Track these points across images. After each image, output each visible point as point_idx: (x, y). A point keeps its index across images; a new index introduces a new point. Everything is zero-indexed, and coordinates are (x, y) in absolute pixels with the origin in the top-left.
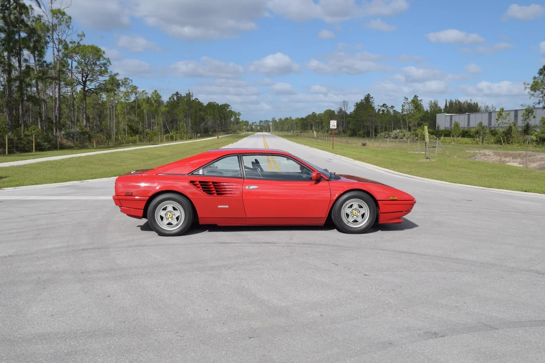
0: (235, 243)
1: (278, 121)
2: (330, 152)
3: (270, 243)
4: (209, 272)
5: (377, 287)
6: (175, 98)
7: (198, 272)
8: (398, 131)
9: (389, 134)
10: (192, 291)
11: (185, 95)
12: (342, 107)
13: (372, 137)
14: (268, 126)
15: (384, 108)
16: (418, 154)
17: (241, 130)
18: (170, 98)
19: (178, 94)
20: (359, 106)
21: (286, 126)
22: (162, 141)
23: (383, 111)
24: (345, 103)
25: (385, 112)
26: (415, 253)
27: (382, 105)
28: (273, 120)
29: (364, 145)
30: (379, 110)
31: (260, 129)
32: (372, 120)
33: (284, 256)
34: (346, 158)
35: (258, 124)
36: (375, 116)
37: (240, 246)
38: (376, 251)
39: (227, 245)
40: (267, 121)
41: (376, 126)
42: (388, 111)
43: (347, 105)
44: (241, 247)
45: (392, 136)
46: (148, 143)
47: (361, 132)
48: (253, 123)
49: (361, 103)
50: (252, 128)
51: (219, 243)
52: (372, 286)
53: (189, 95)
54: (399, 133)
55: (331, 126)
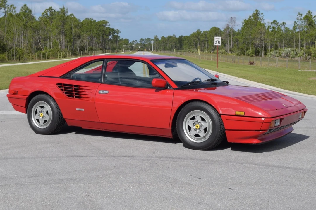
0: (91, 157)
1: (160, 39)
2: (213, 70)
3: (129, 157)
4: (55, 185)
5: (240, 201)
6: (49, 14)
7: (43, 185)
8: (290, 49)
9: (279, 53)
10: (31, 204)
11: (59, 10)
12: (229, 24)
13: (261, 56)
14: (150, 44)
15: (274, 25)
16: (309, 72)
17: (120, 49)
18: (43, 14)
19: (52, 10)
20: (248, 23)
21: (169, 46)
22: (33, 59)
23: (274, 28)
24: (233, 20)
25: (276, 29)
26: (289, 168)
27: (272, 21)
28: (155, 38)
29: (251, 63)
30: (269, 27)
31: (141, 48)
32: (261, 38)
33: (142, 169)
34: (229, 76)
35: (139, 43)
36: (264, 34)
37: (96, 159)
38: (246, 165)
39: (82, 158)
40: (148, 39)
41: (265, 44)
42: (279, 28)
43: (234, 21)
44: (96, 161)
45: (283, 55)
46: (18, 60)
47: (250, 51)
48: (133, 41)
49: (250, 19)
50: (132, 47)
51: (73, 156)
52: (235, 200)
53: (63, 11)
54: (290, 52)
55: (215, 42)
